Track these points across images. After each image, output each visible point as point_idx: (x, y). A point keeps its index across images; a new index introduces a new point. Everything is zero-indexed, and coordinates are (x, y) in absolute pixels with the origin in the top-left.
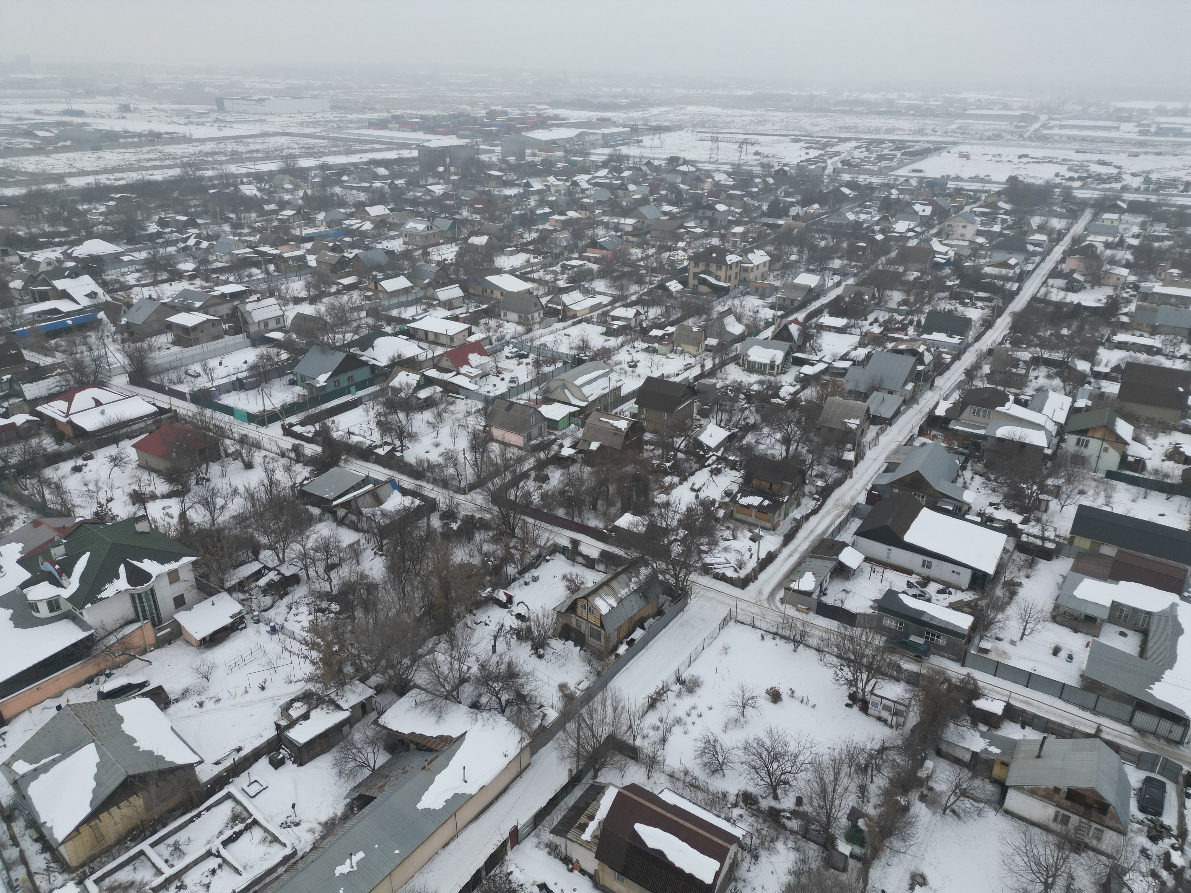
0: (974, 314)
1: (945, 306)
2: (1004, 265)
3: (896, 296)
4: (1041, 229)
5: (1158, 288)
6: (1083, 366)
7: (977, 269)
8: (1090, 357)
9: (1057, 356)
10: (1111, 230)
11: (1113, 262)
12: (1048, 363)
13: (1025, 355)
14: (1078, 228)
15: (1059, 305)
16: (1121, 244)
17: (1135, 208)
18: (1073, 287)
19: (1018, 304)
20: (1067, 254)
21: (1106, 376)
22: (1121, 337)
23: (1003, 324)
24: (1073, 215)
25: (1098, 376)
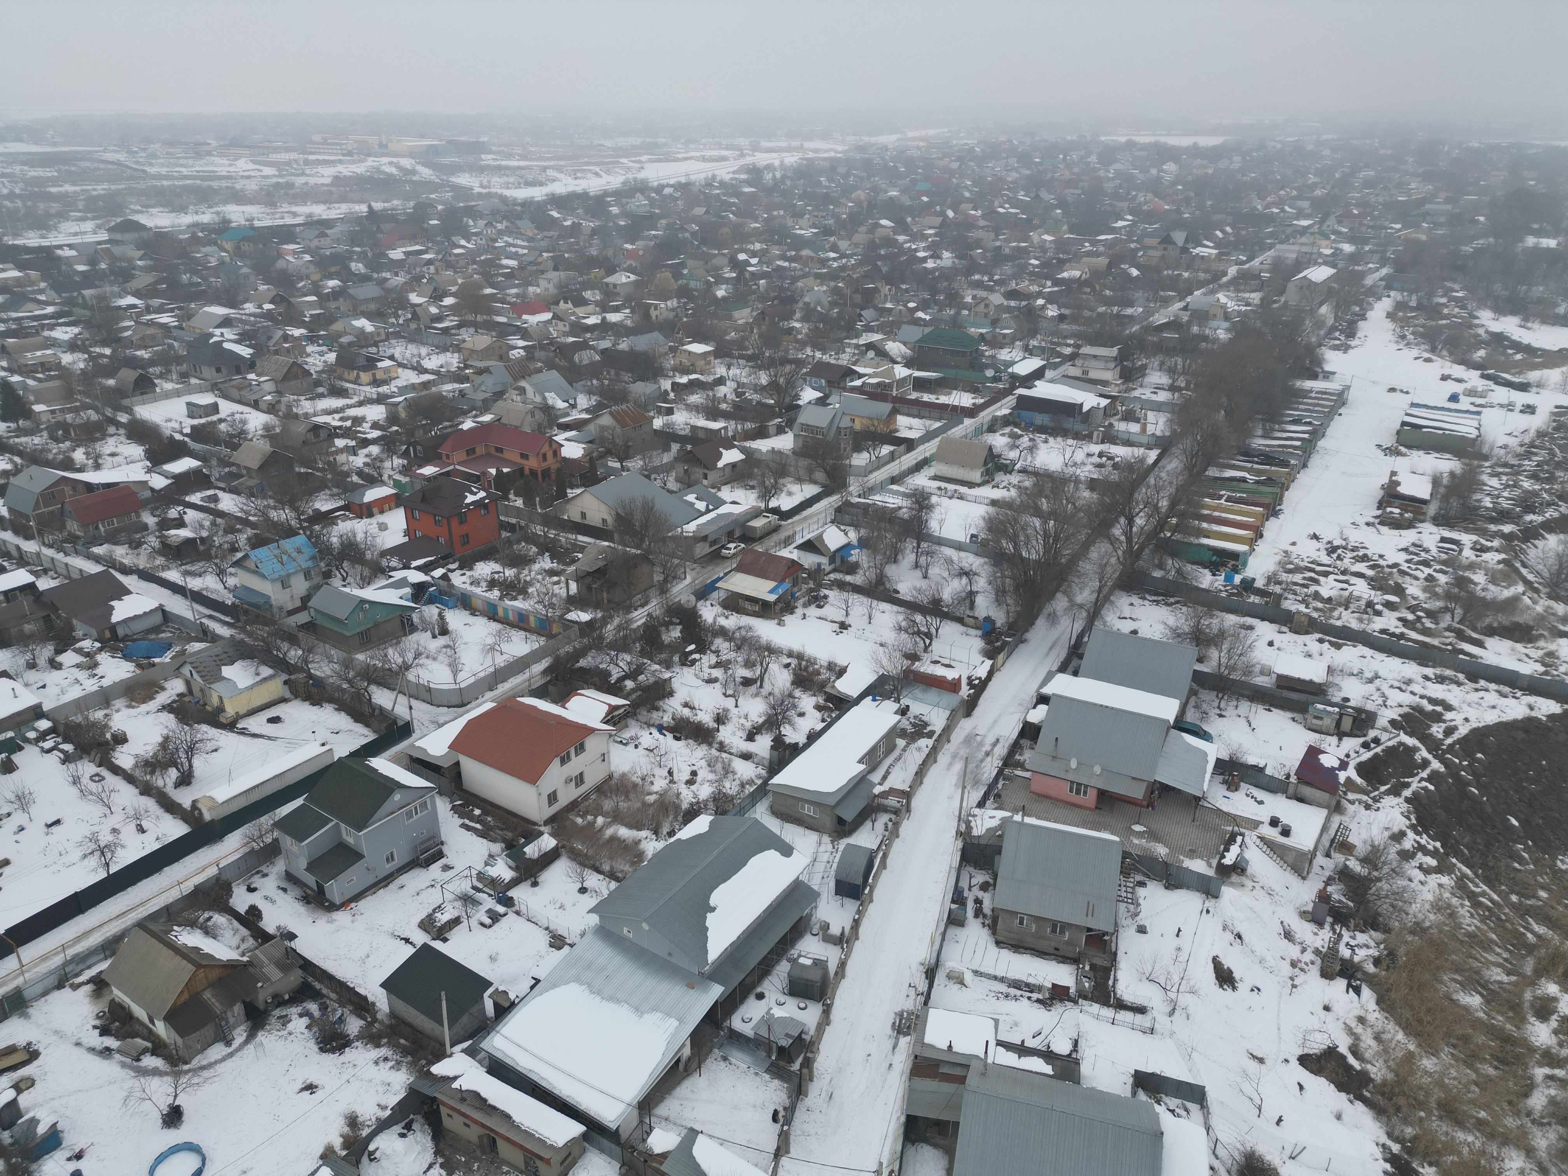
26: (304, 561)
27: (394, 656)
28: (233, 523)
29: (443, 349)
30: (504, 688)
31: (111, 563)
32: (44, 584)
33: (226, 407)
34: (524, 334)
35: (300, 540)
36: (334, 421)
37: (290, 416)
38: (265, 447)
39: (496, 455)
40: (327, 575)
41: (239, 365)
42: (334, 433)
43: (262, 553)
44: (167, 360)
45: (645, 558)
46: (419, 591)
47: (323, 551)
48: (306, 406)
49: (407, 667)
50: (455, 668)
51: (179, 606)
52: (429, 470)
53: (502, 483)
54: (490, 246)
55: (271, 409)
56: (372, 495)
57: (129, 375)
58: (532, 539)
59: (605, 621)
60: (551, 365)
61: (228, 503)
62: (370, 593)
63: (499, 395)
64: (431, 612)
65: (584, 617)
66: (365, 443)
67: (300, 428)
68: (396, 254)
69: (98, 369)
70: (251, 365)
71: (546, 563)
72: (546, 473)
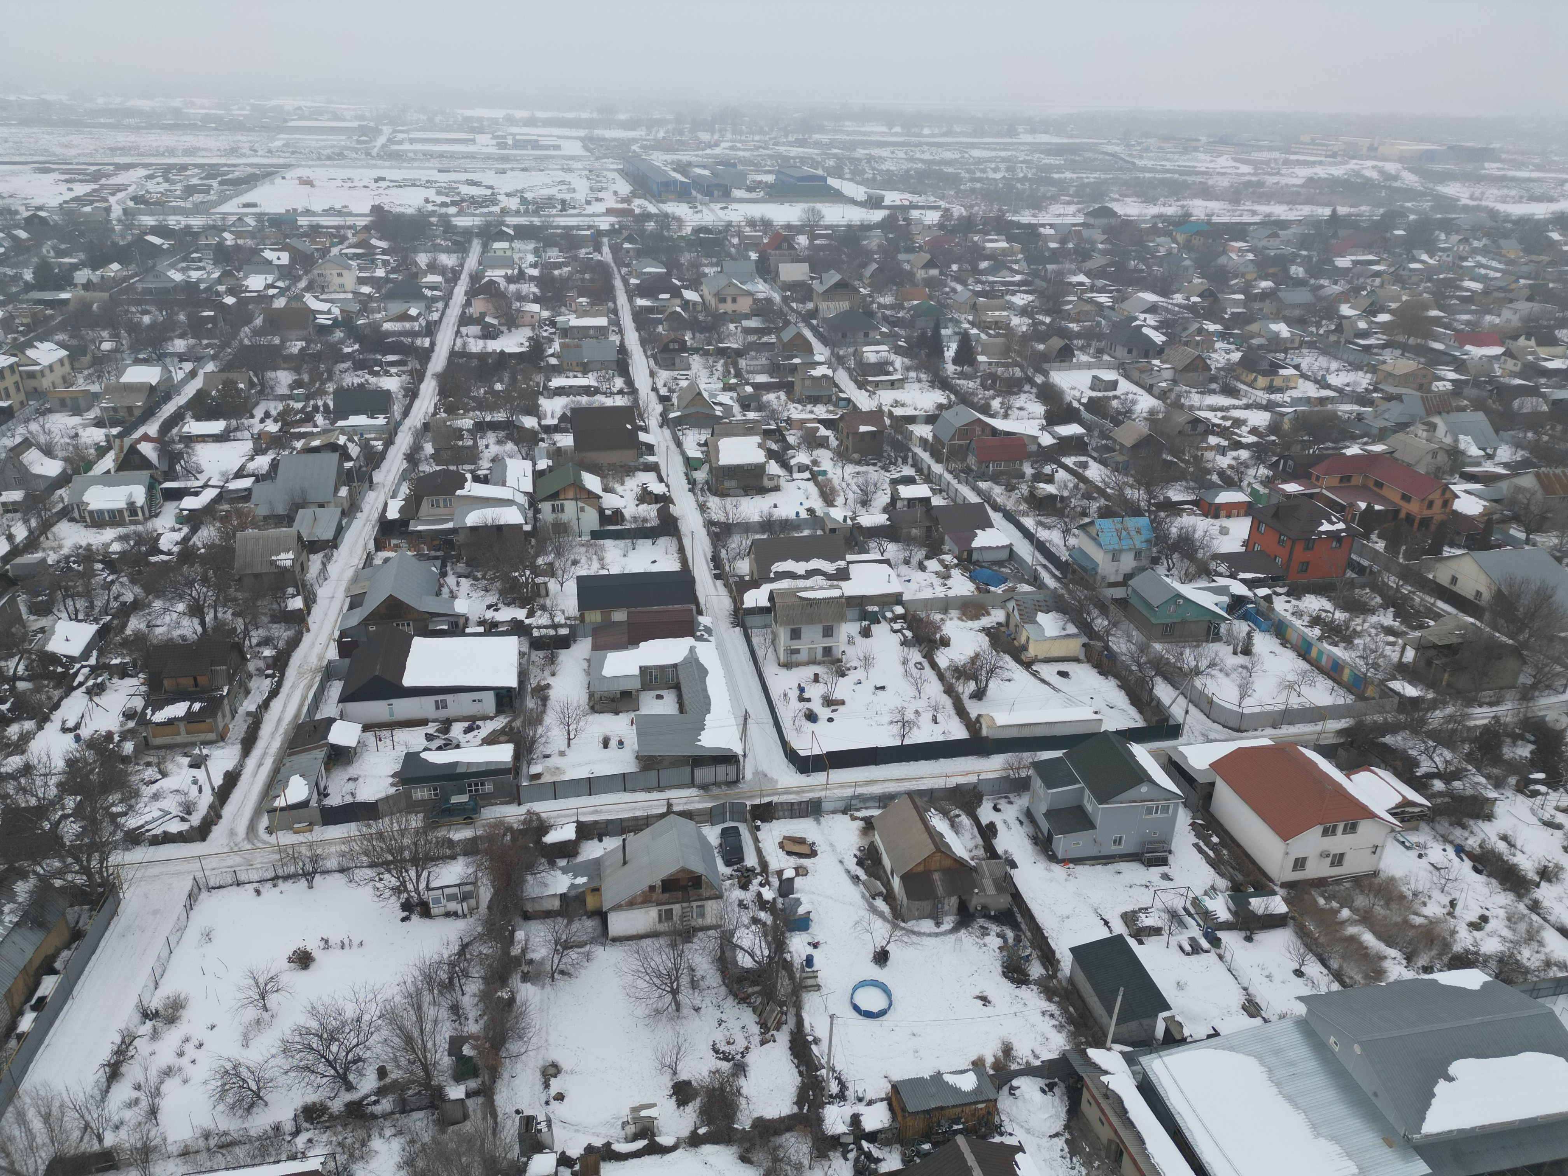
0: (392, 383)
1: (352, 379)
2: (404, 317)
3: (283, 379)
4: (433, 268)
5: (575, 321)
6: (529, 422)
7: (375, 326)
8: (534, 410)
9: (500, 416)
10: (507, 262)
11: (521, 298)
12: (494, 426)
13: (466, 423)
14: (472, 263)
15: (482, 357)
16: (521, 277)
17: (523, 233)
18: (489, 333)
19: (438, 362)
20: (471, 294)
21: (556, 429)
22: (557, 382)
23: (429, 389)
24: (461, 247)
25: (549, 430)
26: (1139, 542)
27: (1189, 658)
28: (1091, 490)
29: (1356, 367)
30: (1288, 731)
31: (987, 498)
32: (937, 501)
33: (1125, 386)
34: (1459, 365)
35: (1143, 521)
36: (1215, 418)
37: (1177, 405)
38: (1143, 428)
39: (1373, 490)
40: (1155, 561)
41: (1149, 350)
42: (1211, 429)
43: (1107, 524)
44: (1090, 335)
45: (1516, 652)
46: (1237, 604)
47: (1160, 537)
48: (1195, 399)
49: (1197, 672)
50: (1244, 691)
51: (1025, 550)
52: (1292, 488)
53: (1369, 520)
54: (1456, 266)
55: (1162, 396)
56: (1225, 497)
57: (1056, 343)
58: (1380, 589)
59: (1434, 705)
60: (1478, 405)
61: (1095, 472)
62: (1189, 591)
63: (1402, 426)
64: (1241, 628)
65: (1410, 691)
66: (1238, 445)
67: (1181, 419)
68: (1343, 262)
69: (1037, 334)
70: (1160, 351)
71: (1387, 619)
72: (1425, 522)
